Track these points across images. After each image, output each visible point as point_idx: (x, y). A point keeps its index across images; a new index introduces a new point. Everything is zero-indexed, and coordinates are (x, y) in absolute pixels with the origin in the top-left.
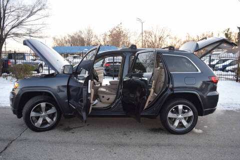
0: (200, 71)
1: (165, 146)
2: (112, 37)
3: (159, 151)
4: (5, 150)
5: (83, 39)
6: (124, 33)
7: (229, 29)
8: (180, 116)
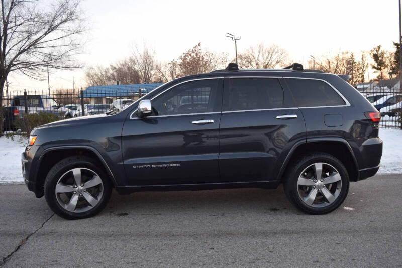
0: (348, 104)
1: (297, 233)
2: (186, 67)
3: (288, 242)
4: (16, 251)
5: (136, 72)
6: (204, 60)
7: (379, 47)
8: (319, 182)
